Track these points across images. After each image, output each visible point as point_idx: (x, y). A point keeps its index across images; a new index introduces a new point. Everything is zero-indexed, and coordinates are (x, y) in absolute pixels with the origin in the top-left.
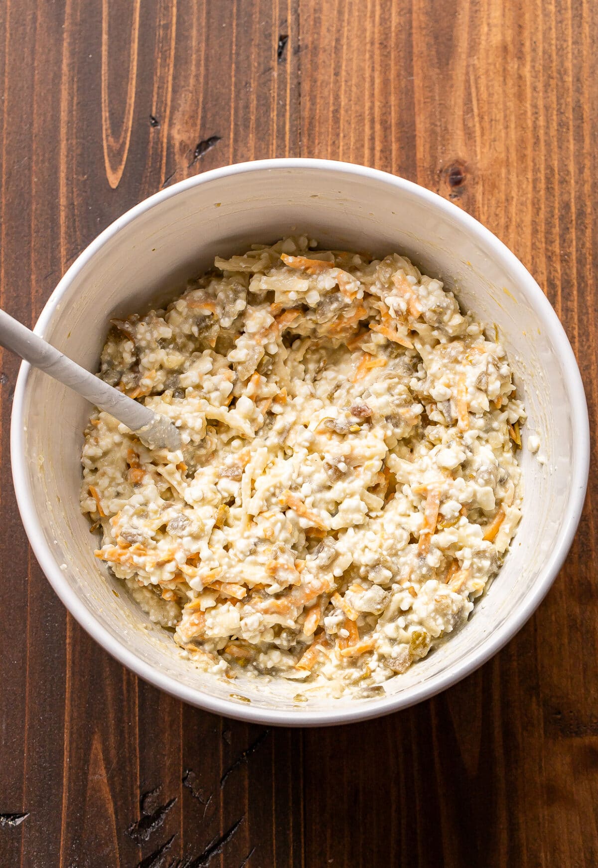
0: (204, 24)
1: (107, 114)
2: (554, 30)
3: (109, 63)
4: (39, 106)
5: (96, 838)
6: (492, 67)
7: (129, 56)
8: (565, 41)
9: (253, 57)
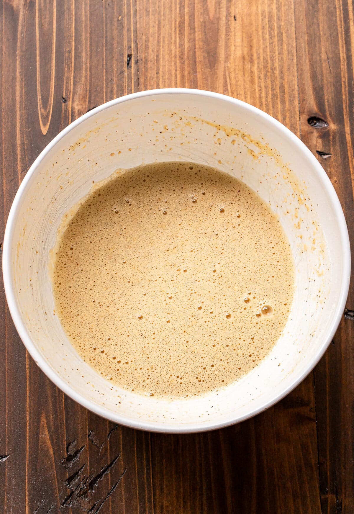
0: (89, 50)
1: (40, 97)
2: (268, 47)
3: (40, 71)
4: (5, 94)
5: (44, 467)
6: (237, 67)
7: (51, 67)
8: (274, 53)
9: (114, 65)
